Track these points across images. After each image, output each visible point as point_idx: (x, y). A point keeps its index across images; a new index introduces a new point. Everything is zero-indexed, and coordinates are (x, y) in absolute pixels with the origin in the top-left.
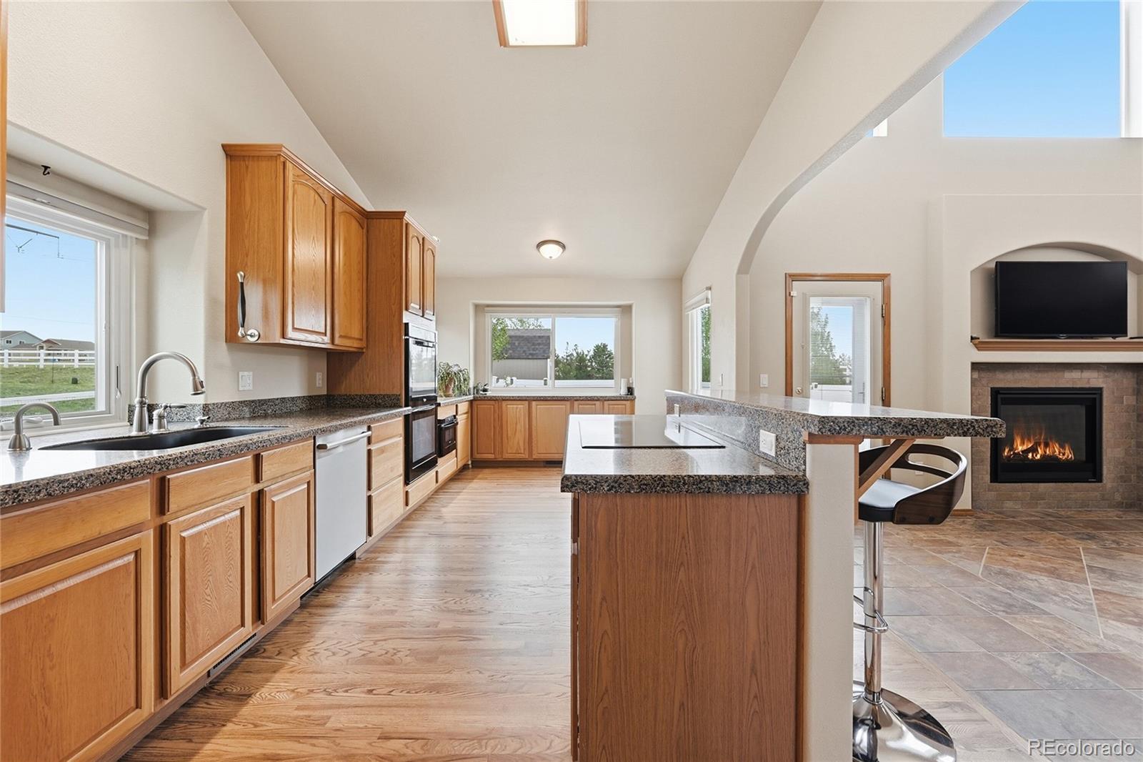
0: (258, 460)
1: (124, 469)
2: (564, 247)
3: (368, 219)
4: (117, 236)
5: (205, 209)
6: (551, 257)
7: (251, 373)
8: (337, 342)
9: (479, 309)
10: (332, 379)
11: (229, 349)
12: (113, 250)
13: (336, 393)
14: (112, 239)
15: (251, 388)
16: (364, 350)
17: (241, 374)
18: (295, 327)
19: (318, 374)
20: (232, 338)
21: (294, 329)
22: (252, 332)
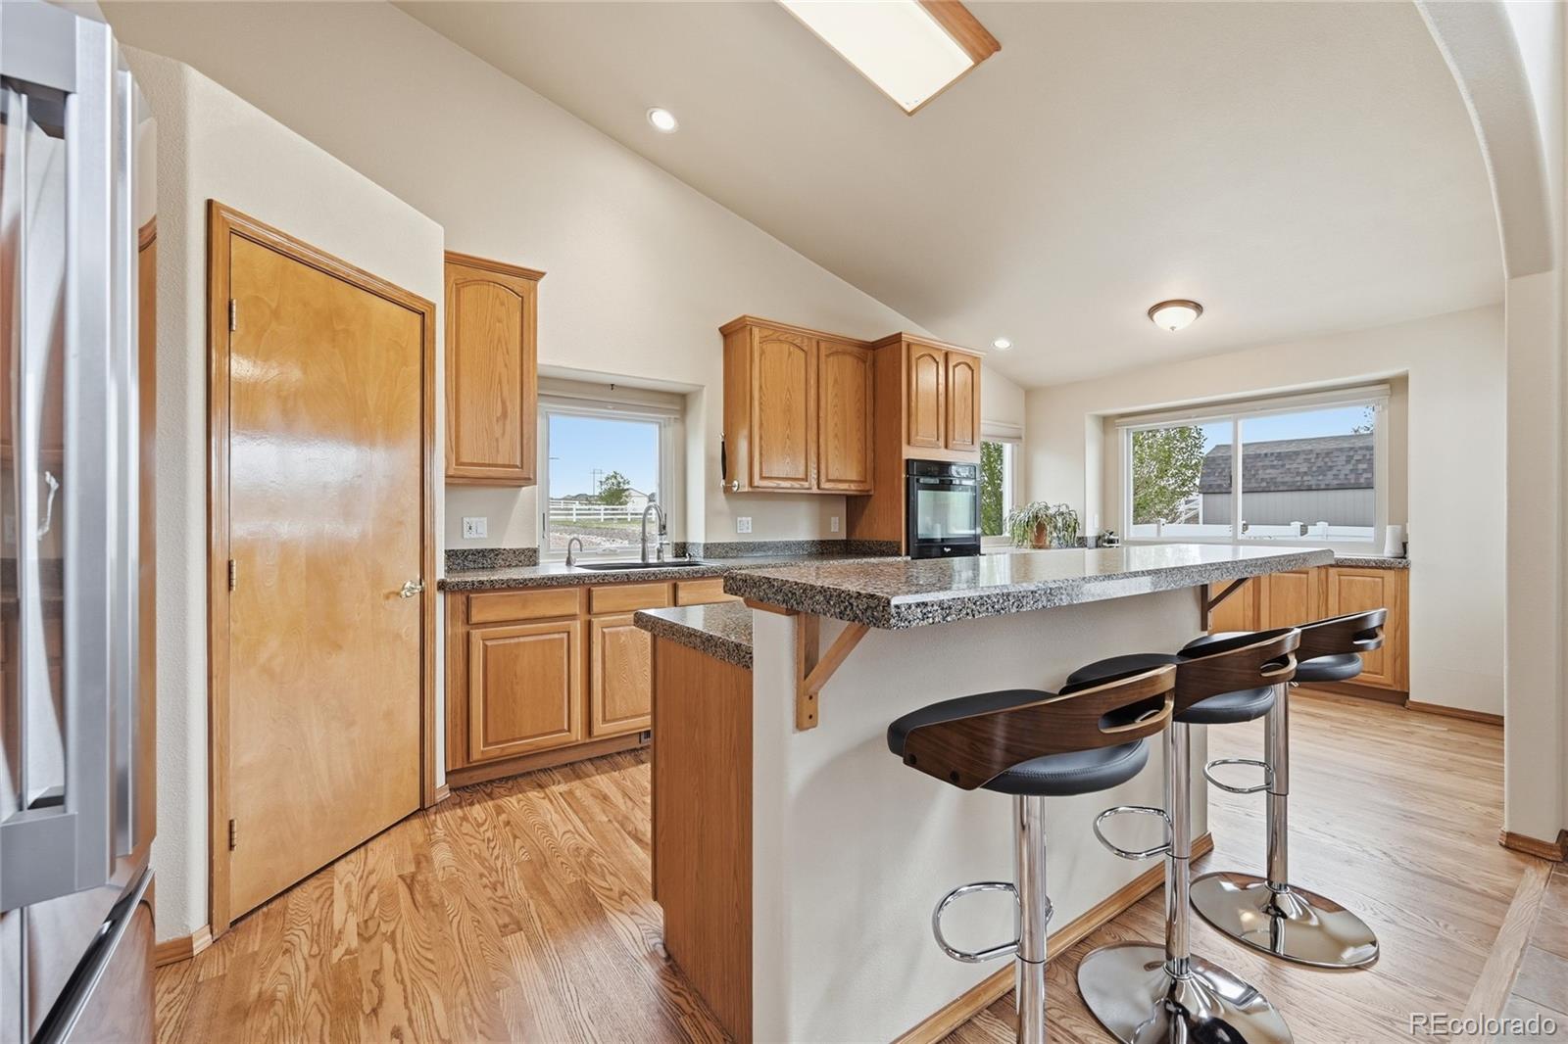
0: (675, 588)
1: (553, 578)
2: (1198, 307)
3: (874, 350)
4: (664, 419)
5: (703, 386)
6: (1173, 328)
7: (750, 519)
8: (823, 486)
9: (1107, 422)
10: (851, 524)
11: (727, 498)
12: (663, 429)
13: (854, 538)
14: (662, 421)
15: (750, 531)
16: (872, 493)
17: (739, 519)
18: (764, 475)
19: (833, 518)
20: (727, 490)
21: (762, 478)
22: (741, 482)
